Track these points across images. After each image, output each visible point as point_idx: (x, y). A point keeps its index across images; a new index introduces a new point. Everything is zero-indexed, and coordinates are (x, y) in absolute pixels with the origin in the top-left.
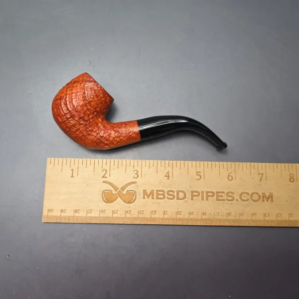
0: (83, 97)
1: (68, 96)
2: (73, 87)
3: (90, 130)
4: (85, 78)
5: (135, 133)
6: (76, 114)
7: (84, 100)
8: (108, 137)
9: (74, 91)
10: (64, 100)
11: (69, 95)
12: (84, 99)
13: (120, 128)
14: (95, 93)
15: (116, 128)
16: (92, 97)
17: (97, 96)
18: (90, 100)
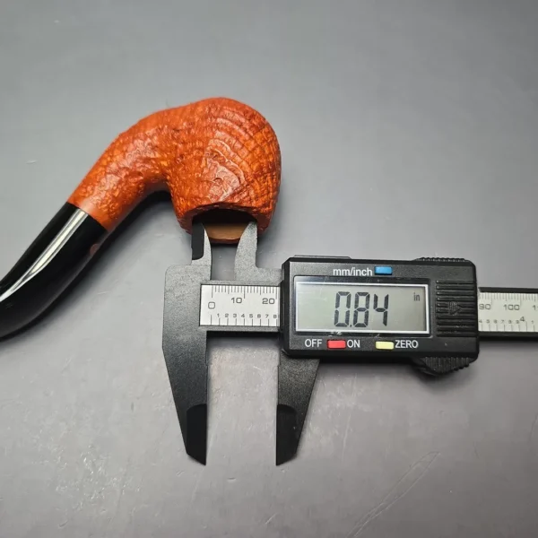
0: (218, 155)
1: (247, 137)
2: (254, 160)
3: (161, 130)
4: (252, 193)
5: (84, 197)
6: (204, 124)
7: (213, 151)
8: (124, 149)
9: (245, 152)
10: (248, 127)
11: (245, 141)
12: (215, 155)
13: (120, 182)
14: (208, 182)
15: (126, 176)
16: (205, 171)
17: (200, 181)
18: (203, 164)
